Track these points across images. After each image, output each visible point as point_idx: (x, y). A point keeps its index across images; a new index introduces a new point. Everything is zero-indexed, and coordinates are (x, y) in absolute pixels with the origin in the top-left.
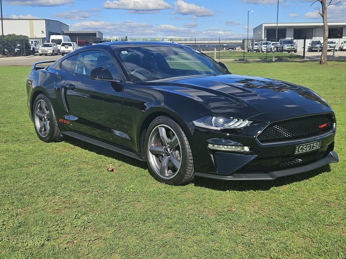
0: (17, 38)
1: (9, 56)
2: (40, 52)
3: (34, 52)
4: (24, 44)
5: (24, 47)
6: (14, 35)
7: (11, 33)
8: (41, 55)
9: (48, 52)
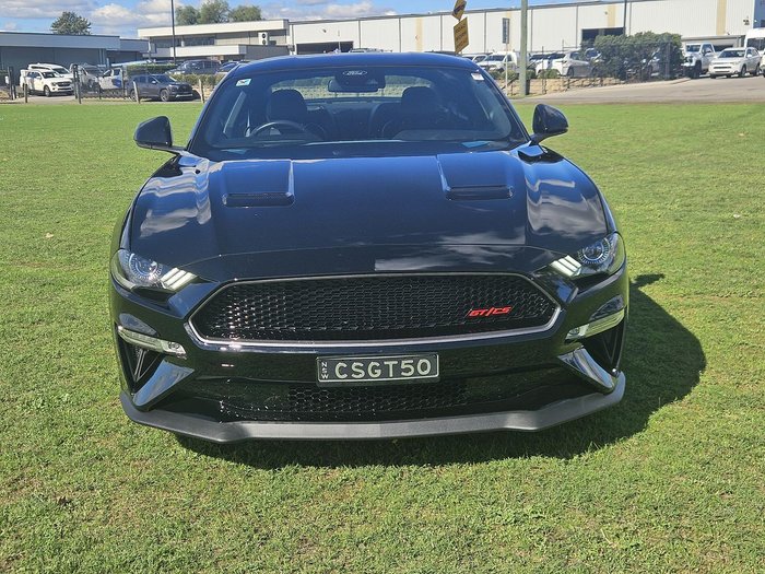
0: (653, 41)
1: (633, 82)
2: (712, 70)
3: (697, 71)
4: (668, 52)
5: (668, 60)
6: (649, 34)
7: (644, 30)
8: (714, 76)
9: (731, 71)
